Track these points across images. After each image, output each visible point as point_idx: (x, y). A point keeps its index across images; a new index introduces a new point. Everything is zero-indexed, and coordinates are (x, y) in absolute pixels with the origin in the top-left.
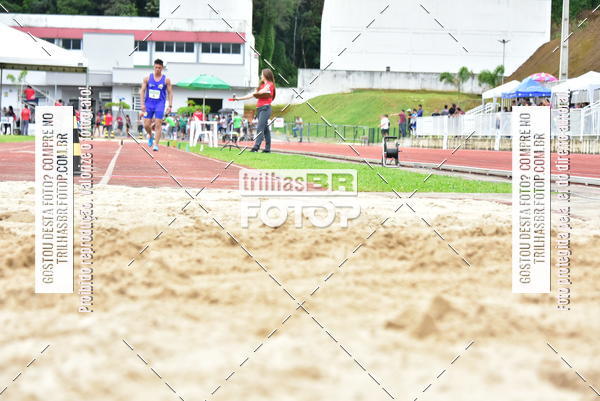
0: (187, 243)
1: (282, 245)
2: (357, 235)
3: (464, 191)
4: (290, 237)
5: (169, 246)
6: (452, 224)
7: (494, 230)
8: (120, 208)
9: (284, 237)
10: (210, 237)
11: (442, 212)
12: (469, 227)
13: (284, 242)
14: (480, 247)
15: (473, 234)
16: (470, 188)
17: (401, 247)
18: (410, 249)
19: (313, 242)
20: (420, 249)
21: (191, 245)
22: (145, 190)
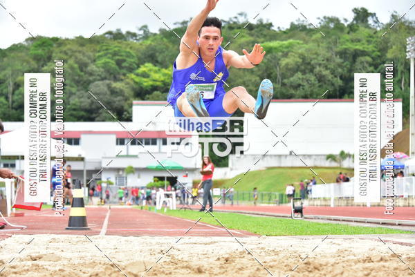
0: (168, 272)
1: (234, 271)
2: (285, 264)
3: (351, 234)
4: (238, 266)
5: (156, 274)
6: (348, 255)
7: (379, 258)
8: (116, 250)
9: (234, 267)
10: (183, 268)
11: (340, 248)
12: (361, 257)
13: (235, 270)
14: (372, 270)
15: (364, 261)
16: (356, 231)
17: (317, 271)
18: (323, 272)
19: (256, 269)
20: (331, 272)
21: (170, 273)
22: (131, 238)
